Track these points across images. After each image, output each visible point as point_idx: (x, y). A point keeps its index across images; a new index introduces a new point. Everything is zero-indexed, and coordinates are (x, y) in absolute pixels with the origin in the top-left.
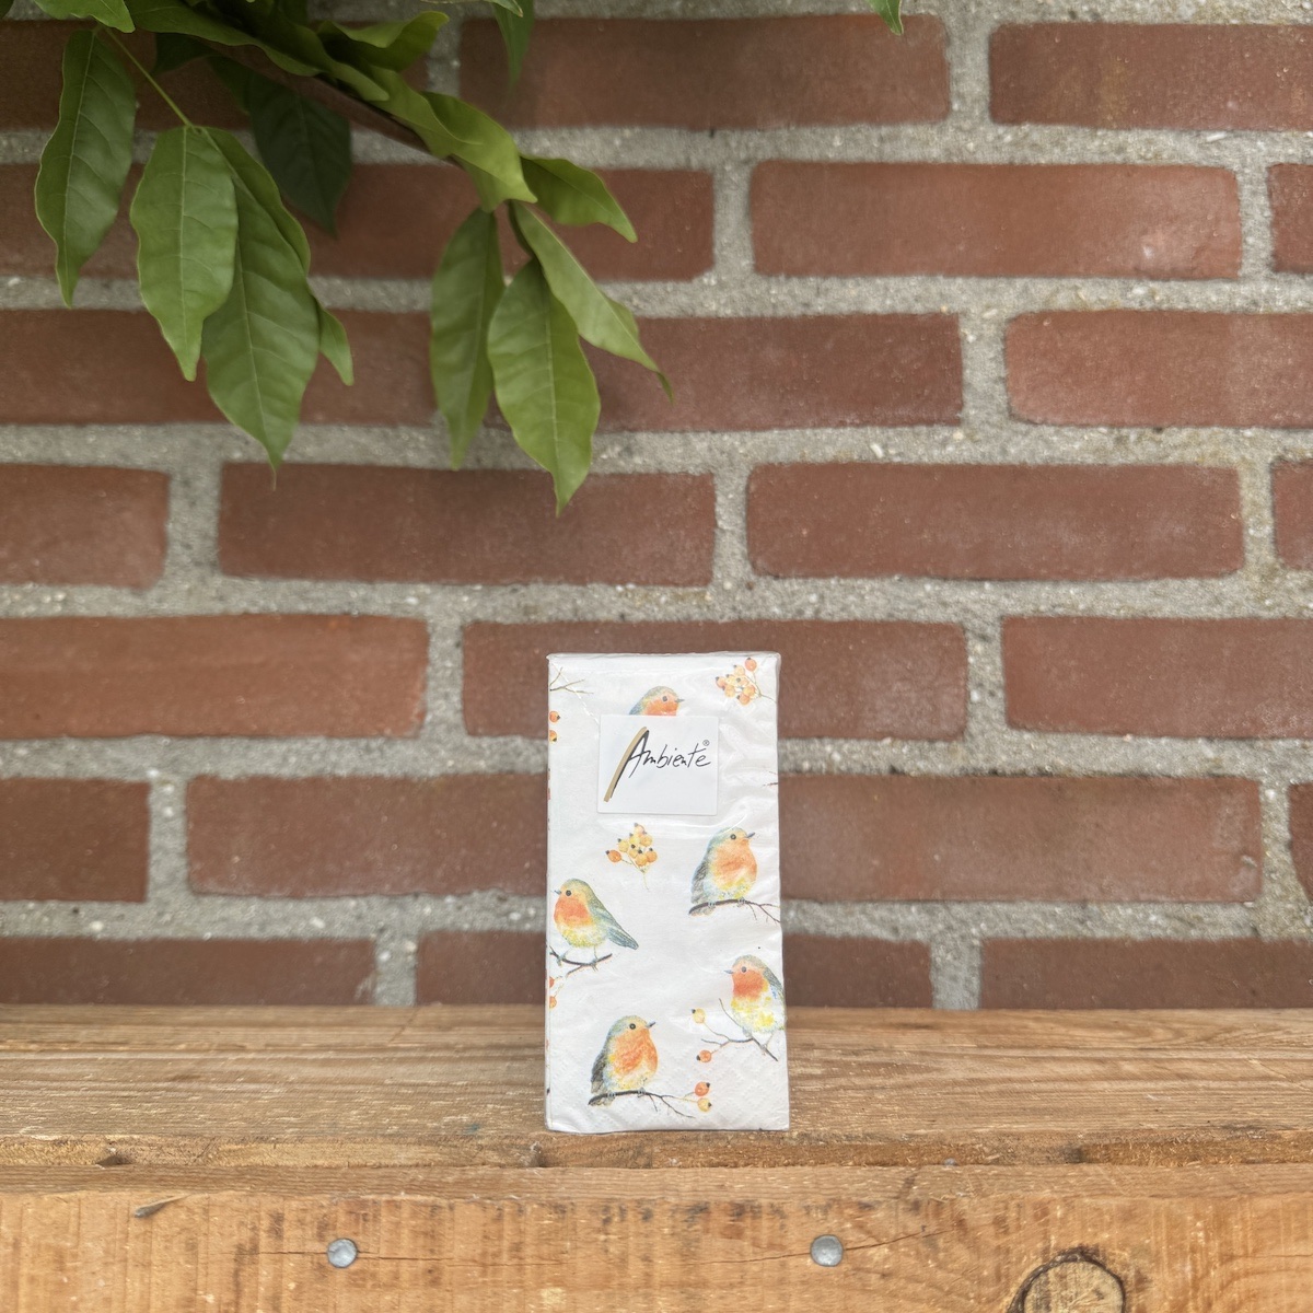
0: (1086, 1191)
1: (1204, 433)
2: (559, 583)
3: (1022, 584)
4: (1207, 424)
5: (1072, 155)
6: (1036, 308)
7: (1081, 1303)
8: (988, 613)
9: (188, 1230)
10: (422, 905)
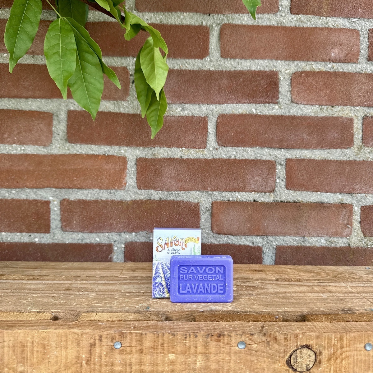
0: (308, 330)
1: (345, 107)
2: (164, 147)
3: (292, 150)
4: (346, 105)
5: (313, 24)
6: (300, 70)
7: (305, 358)
8: (283, 158)
9: (78, 339)
10: (126, 235)
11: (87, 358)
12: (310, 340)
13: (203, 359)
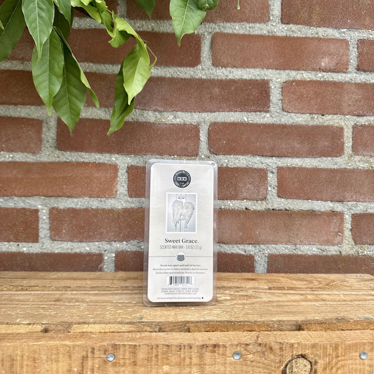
0: (303, 340)
1: (335, 116)
2: (155, 155)
3: (284, 158)
4: (336, 114)
5: (303, 34)
6: (291, 79)
7: (301, 368)
8: (274, 166)
9: (69, 352)
10: (117, 244)
11: (79, 372)
12: (305, 349)
13: (198, 370)
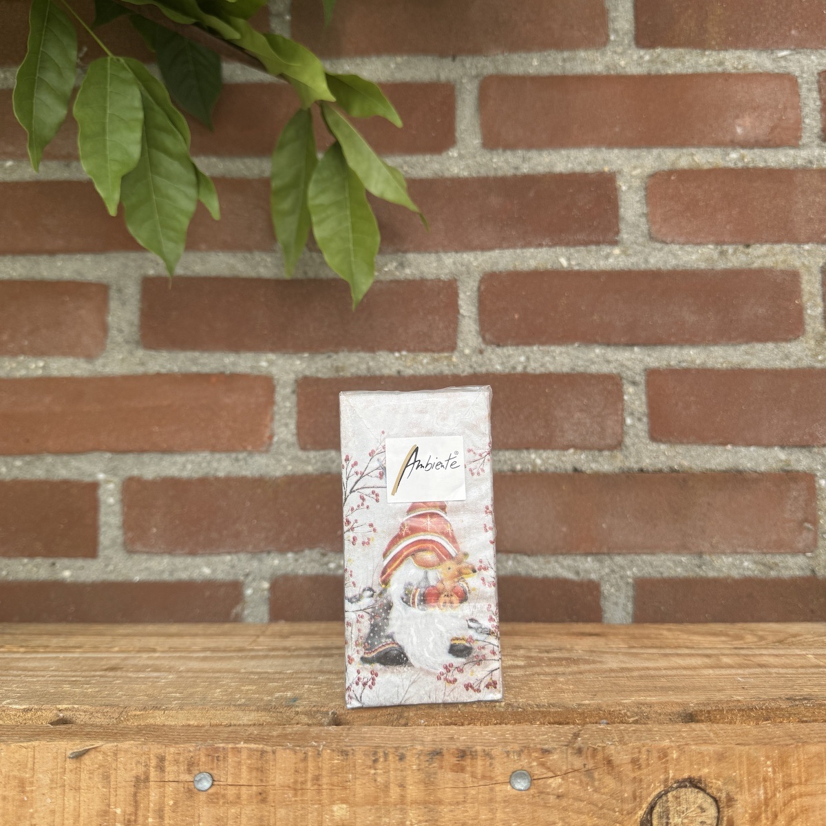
0: (693, 741)
1: (777, 247)
2: (358, 351)
3: (659, 347)
4: (779, 242)
5: (689, 67)
6: (666, 167)
7: (690, 815)
8: (637, 367)
9: (104, 766)
10: (272, 558)
11: (127, 817)
12: (699, 764)
13: (420, 818)
